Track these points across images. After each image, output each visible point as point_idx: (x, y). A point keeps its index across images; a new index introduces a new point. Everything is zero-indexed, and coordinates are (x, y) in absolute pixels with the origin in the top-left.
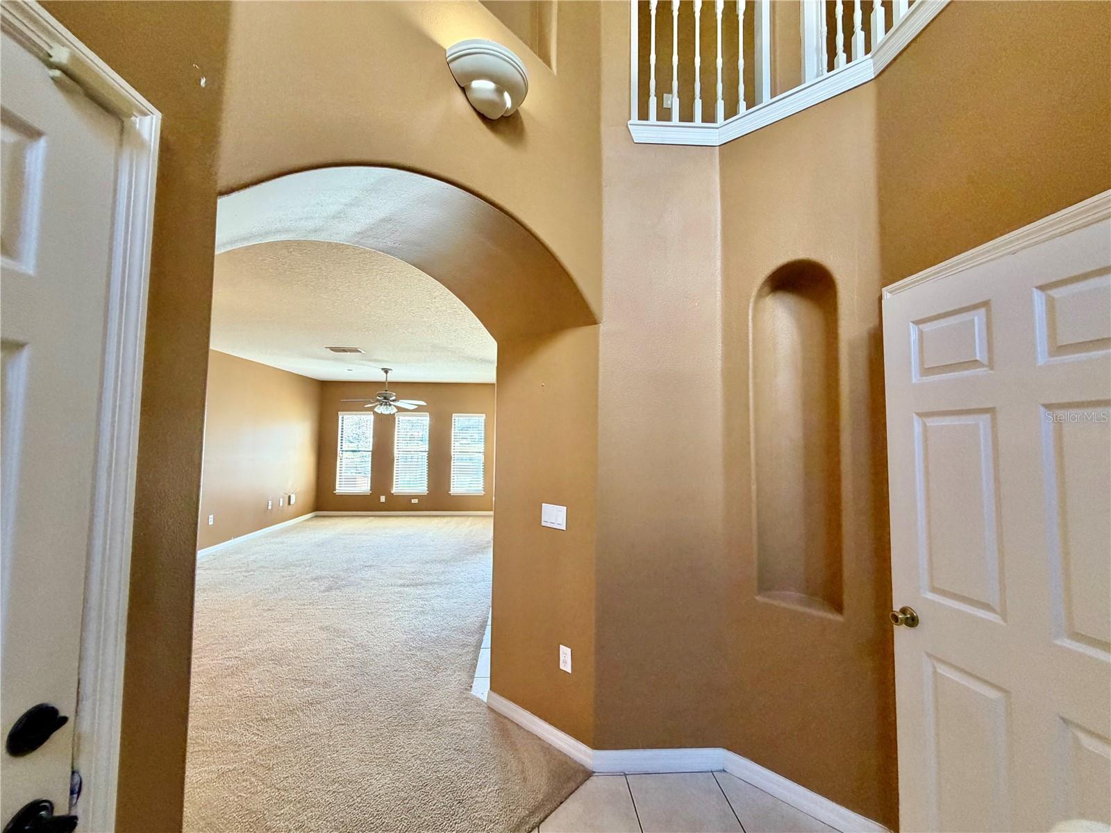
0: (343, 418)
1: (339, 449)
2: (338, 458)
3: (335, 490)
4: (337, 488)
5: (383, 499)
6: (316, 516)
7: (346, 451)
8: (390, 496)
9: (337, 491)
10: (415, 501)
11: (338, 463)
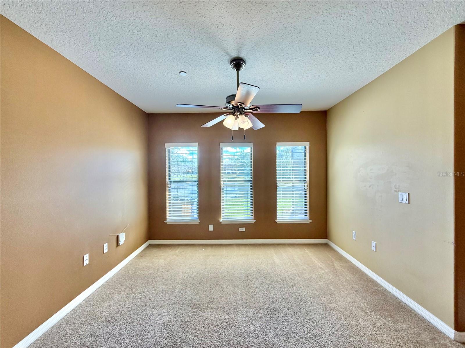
0: (169, 150)
1: (167, 180)
2: (168, 189)
3: (166, 219)
4: (167, 217)
5: (211, 228)
6: (150, 246)
7: (174, 182)
8: (218, 225)
9: (168, 220)
10: (242, 230)
11: (167, 193)
